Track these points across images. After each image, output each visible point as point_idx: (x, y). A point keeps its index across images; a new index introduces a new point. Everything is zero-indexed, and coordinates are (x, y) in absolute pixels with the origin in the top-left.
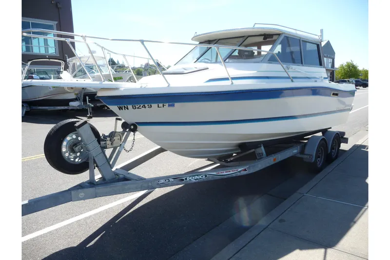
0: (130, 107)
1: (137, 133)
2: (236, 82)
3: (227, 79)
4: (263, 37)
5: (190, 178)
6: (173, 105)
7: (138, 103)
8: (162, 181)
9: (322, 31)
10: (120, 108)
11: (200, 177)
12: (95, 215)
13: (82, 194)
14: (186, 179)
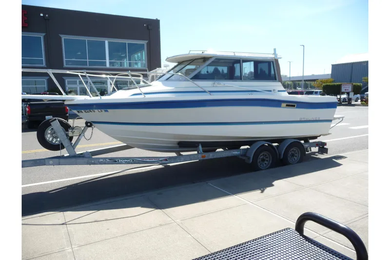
0: (83, 111)
1: (95, 129)
2: (147, 96)
3: (141, 94)
4: (202, 60)
5: (122, 161)
6: (107, 111)
7: (86, 109)
8: (101, 160)
9: (275, 50)
10: (78, 112)
11: (129, 161)
12: (72, 180)
13: (51, 162)
14: (118, 161)
